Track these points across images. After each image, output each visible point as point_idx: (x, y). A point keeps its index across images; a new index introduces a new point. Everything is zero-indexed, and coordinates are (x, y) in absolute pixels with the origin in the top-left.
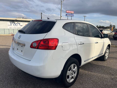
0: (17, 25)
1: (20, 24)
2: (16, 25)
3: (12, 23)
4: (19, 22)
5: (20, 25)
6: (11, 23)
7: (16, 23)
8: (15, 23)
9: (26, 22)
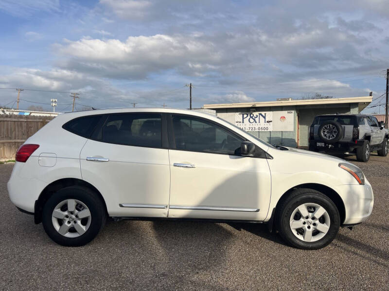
0: (257, 119)
1: (264, 117)
2: (254, 120)
3: (245, 116)
4: (263, 113)
5: (267, 120)
6: (243, 116)
7: (256, 114)
8: (252, 115)
9: (282, 110)
